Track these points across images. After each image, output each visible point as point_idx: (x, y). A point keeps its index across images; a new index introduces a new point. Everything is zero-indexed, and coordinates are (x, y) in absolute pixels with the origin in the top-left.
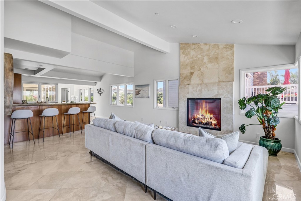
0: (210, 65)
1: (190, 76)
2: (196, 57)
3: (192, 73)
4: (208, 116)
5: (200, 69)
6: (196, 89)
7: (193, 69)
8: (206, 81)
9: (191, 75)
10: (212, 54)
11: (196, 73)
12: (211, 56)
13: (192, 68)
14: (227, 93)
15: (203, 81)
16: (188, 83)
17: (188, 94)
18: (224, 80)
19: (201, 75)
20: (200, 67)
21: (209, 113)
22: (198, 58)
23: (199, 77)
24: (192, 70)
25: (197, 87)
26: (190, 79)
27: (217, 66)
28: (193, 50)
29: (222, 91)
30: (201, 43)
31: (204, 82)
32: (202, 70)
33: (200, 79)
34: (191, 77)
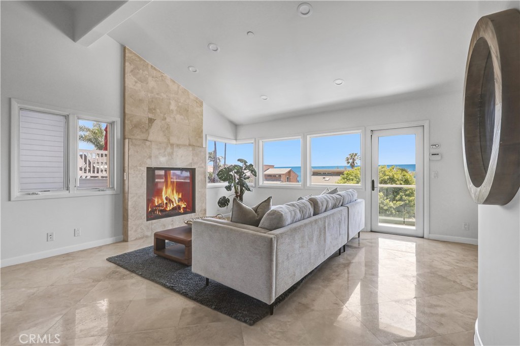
0: (178, 117)
1: (147, 125)
2: (158, 94)
3: (151, 121)
4: (175, 198)
5: (166, 119)
6: (164, 152)
7: (153, 113)
8: (173, 140)
9: (149, 123)
10: (182, 101)
11: (158, 123)
12: (180, 104)
13: (151, 110)
14: (201, 162)
15: (169, 140)
16: (143, 136)
17: (149, 160)
18: (194, 144)
19: (167, 129)
20: (165, 114)
21: (176, 192)
22: (161, 98)
23: (164, 131)
24: (151, 114)
25: (165, 148)
26: (147, 130)
27: (187, 121)
28: (154, 79)
29: (196, 159)
30: (166, 75)
31: (171, 142)
32: (168, 120)
33: (165, 135)
34: (150, 127)
